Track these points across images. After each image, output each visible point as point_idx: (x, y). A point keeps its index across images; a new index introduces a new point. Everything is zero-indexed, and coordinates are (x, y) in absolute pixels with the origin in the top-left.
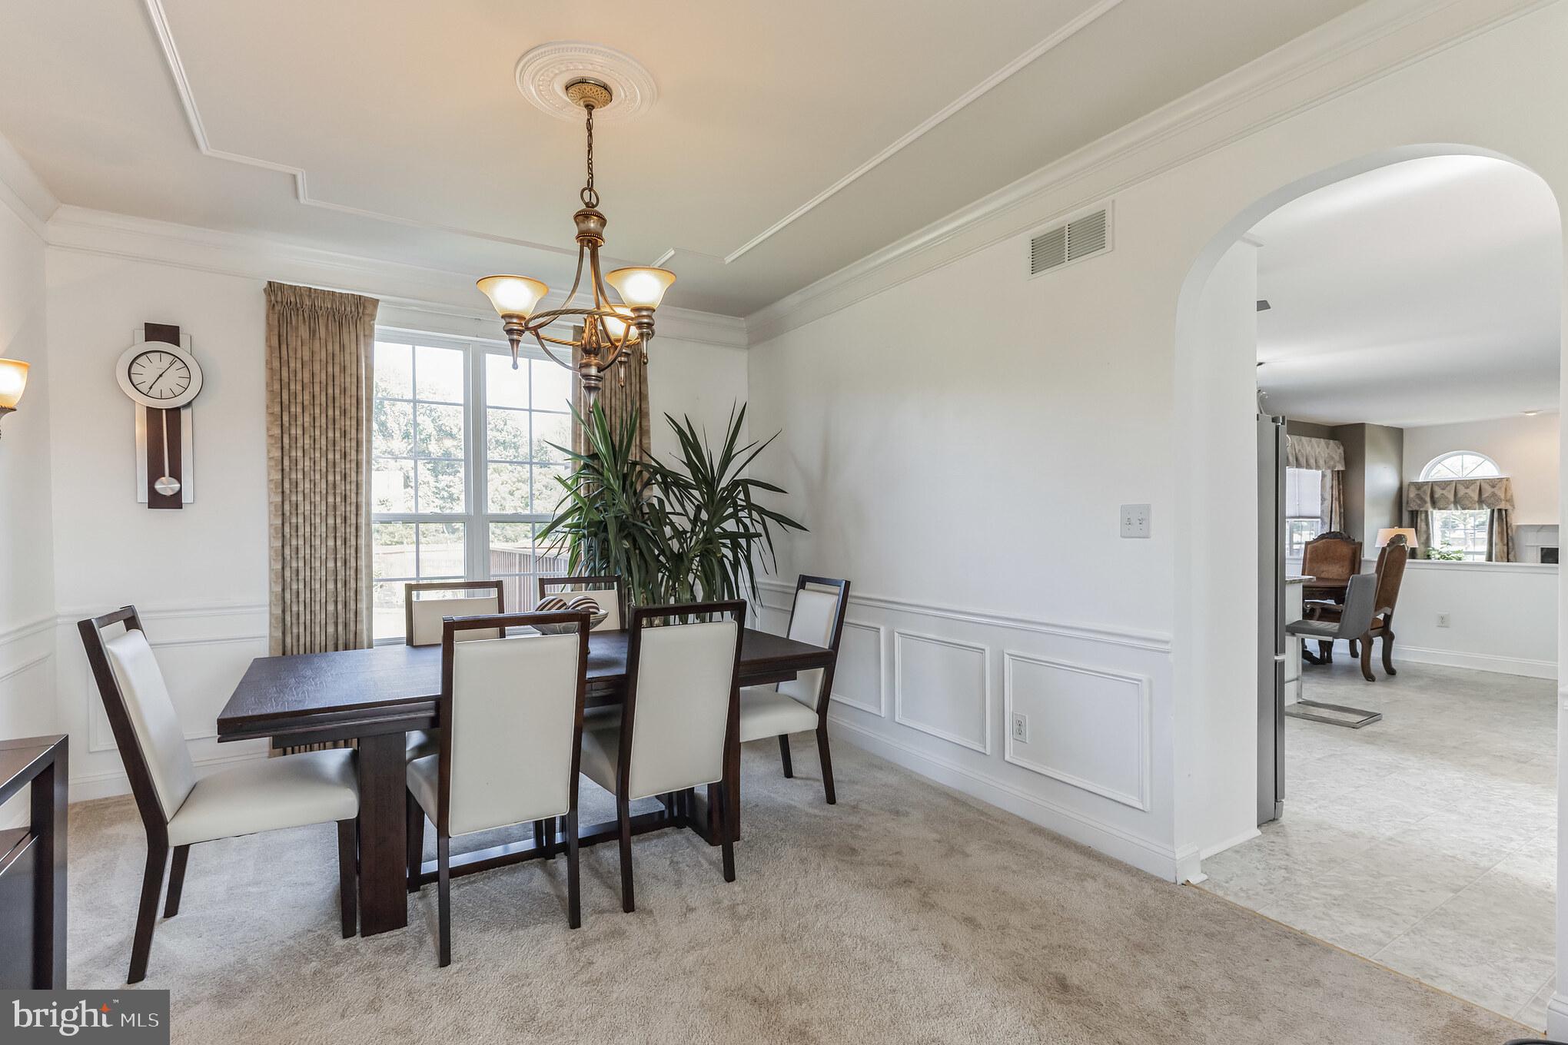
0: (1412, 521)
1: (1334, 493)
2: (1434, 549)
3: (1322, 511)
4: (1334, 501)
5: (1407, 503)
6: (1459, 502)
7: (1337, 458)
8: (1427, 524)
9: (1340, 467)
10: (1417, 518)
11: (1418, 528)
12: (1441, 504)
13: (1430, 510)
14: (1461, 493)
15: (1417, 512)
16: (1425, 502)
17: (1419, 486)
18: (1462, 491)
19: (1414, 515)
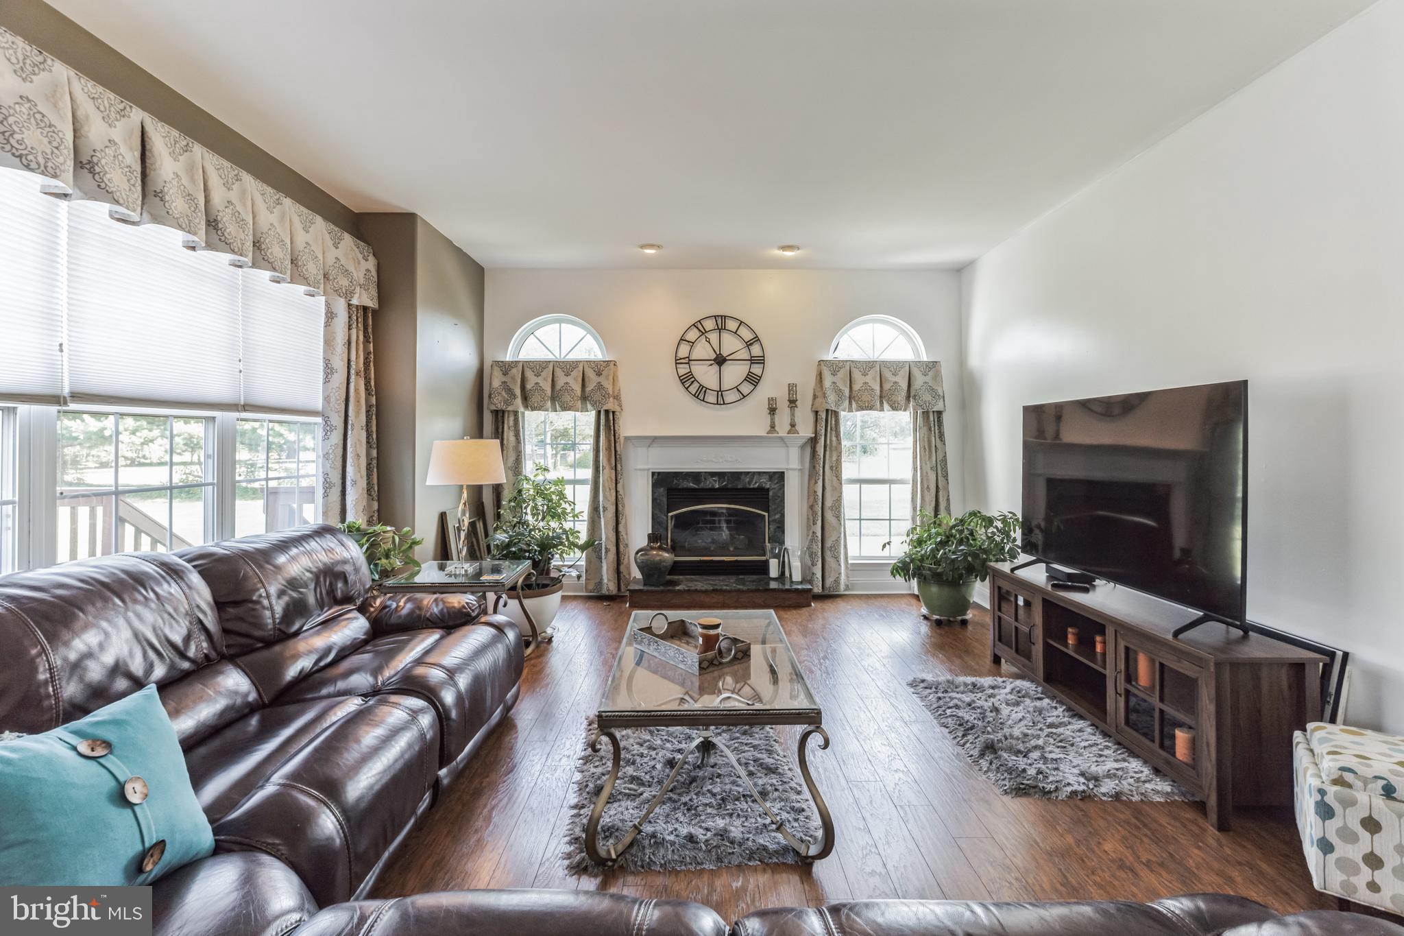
0: (497, 429)
1: (353, 357)
2: (527, 479)
3: (327, 399)
4: (353, 377)
5: (490, 396)
6: (558, 399)
7: (359, 276)
8: (517, 435)
9: (366, 298)
10: (503, 423)
11: (505, 442)
12: (535, 399)
13: (521, 409)
14: (560, 382)
15: (503, 412)
16: (514, 396)
17: (506, 368)
18: (561, 380)
19: (499, 415)
